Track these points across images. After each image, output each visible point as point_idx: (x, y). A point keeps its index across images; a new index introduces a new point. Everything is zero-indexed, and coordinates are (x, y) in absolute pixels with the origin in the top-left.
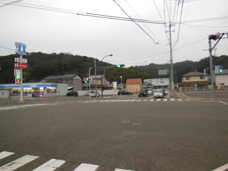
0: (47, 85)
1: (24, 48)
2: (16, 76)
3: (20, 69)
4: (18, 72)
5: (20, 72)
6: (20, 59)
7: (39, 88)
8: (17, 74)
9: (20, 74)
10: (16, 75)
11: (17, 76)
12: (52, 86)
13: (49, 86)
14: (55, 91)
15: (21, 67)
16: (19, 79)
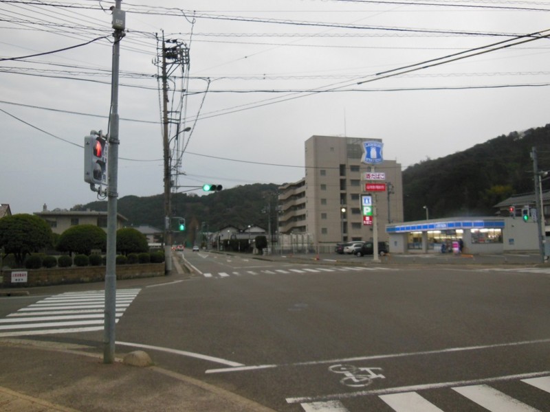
0: (470, 224)
1: (378, 150)
2: (362, 209)
3: (369, 195)
4: (367, 201)
5: (370, 201)
6: (369, 175)
7: (455, 230)
8: (364, 204)
9: (370, 204)
10: (362, 206)
11: (365, 209)
12: (487, 225)
13: (476, 225)
14: (500, 239)
15: (371, 190)
16: (370, 214)
